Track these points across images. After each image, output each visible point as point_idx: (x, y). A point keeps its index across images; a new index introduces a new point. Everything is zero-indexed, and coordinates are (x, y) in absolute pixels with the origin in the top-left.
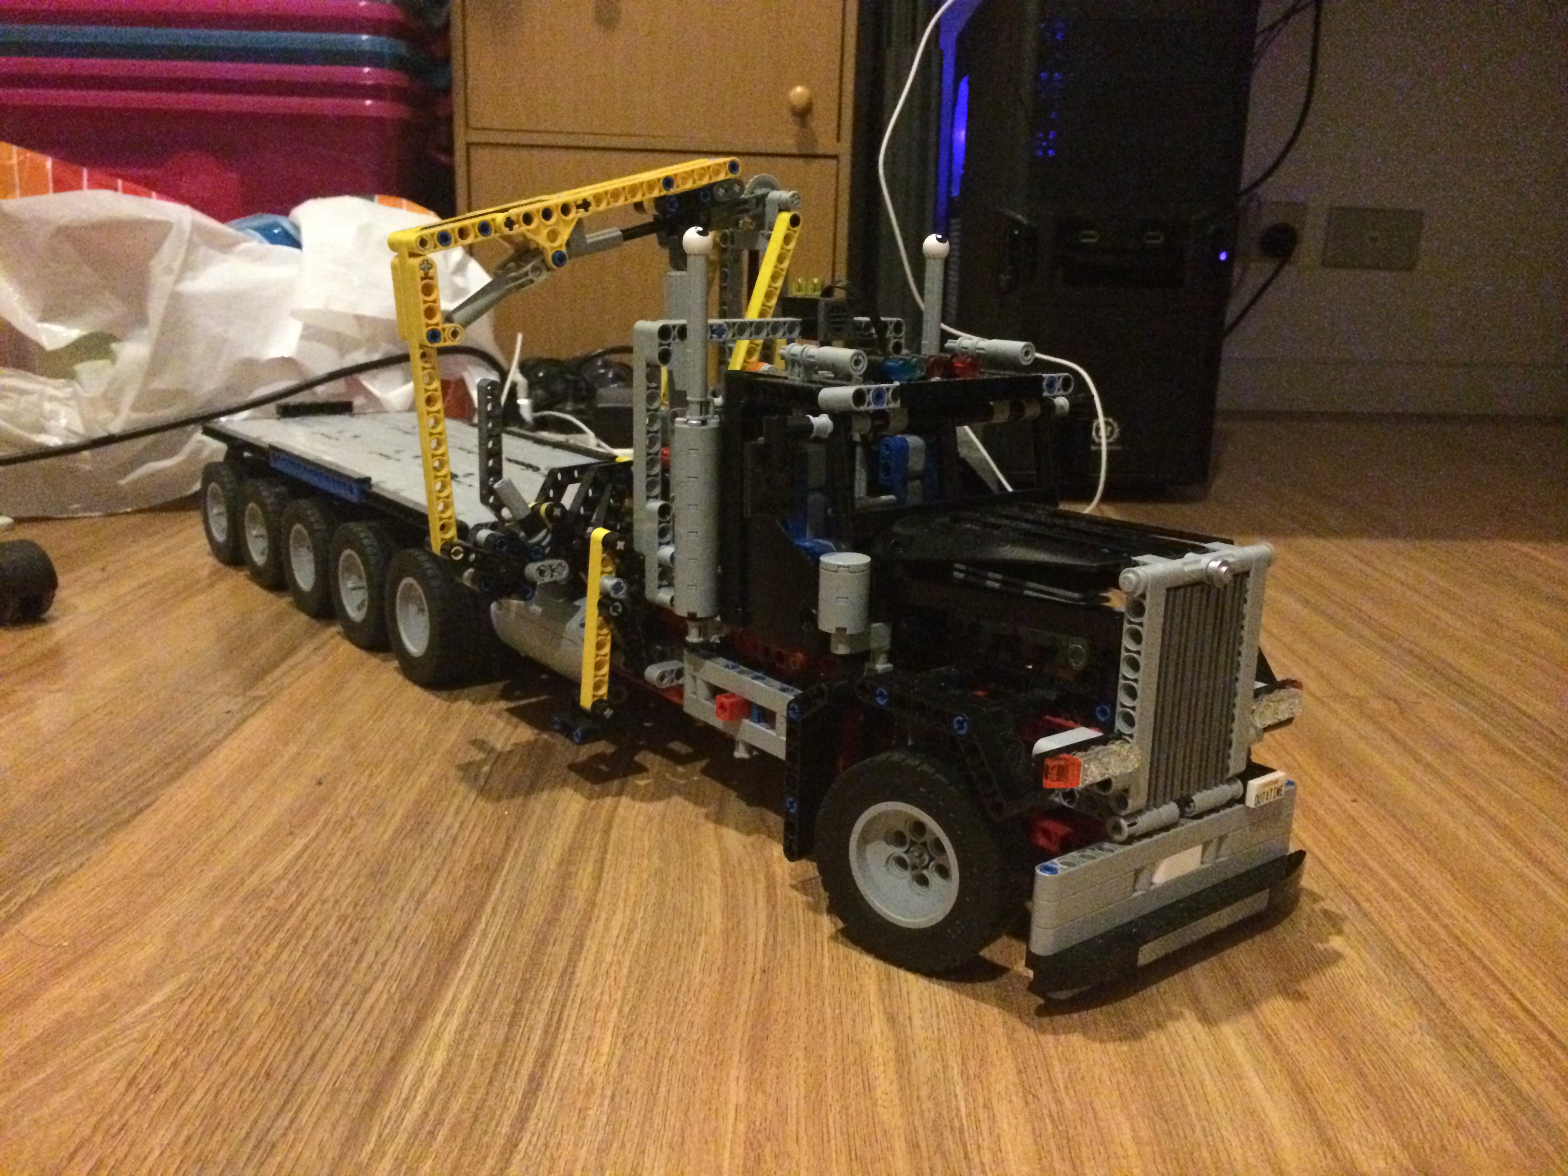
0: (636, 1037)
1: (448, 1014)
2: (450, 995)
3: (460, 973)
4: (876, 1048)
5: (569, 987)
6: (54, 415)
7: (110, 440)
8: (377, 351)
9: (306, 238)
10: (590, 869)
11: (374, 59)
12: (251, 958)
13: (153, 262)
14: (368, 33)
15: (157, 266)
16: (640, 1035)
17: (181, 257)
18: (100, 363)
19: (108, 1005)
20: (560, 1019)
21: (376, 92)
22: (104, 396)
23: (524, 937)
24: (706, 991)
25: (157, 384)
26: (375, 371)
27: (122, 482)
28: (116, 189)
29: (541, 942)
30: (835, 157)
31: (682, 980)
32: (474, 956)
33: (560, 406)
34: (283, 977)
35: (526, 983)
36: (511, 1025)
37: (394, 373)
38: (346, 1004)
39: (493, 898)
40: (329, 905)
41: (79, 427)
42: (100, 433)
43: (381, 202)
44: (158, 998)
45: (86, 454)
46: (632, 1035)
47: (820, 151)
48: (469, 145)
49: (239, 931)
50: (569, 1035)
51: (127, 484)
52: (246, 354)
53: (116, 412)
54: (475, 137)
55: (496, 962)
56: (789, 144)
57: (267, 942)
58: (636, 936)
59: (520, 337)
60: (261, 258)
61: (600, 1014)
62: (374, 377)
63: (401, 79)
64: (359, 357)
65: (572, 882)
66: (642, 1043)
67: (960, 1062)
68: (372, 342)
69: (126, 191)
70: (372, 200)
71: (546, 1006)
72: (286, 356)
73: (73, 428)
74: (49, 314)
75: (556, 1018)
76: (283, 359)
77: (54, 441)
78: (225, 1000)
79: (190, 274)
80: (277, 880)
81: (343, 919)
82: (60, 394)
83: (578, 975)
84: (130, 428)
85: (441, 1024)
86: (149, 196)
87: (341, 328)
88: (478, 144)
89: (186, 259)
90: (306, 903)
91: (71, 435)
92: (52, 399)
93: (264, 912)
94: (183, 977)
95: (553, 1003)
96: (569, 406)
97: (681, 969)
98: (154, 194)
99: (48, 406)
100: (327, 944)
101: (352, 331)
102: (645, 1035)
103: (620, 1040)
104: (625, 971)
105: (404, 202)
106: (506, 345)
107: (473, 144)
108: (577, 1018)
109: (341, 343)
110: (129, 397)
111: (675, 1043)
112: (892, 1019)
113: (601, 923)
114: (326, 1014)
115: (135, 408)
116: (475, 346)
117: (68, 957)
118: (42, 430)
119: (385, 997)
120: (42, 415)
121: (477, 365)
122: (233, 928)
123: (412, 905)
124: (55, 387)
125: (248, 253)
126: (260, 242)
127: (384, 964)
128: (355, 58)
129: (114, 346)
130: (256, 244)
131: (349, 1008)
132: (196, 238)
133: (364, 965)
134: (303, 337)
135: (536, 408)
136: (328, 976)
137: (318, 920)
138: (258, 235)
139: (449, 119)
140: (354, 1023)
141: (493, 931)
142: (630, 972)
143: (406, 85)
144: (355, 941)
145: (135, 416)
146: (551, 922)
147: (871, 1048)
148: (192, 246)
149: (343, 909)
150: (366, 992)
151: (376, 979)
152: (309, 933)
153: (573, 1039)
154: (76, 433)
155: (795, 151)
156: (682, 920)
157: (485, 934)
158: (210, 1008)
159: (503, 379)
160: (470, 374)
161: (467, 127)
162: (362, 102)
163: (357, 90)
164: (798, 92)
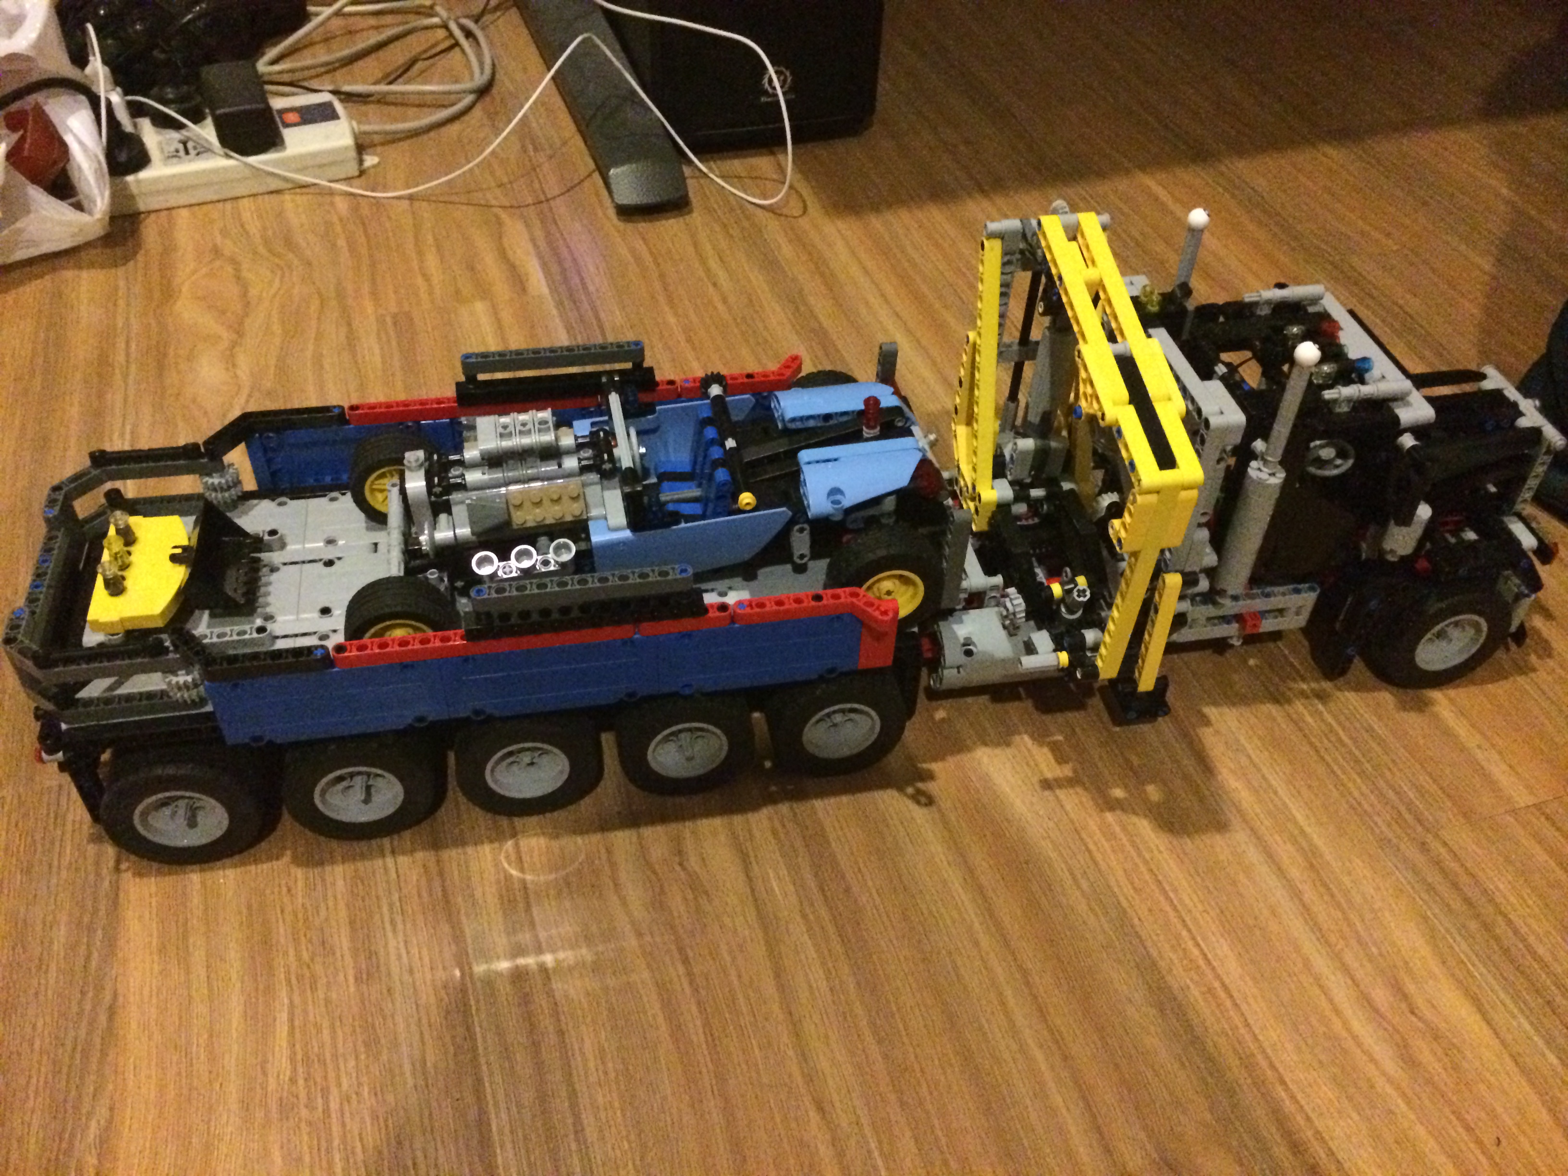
4: (820, 1146)
5: (587, 1149)
23: (529, 1097)
24: (685, 1119)
31: (664, 1112)
32: (501, 1134)
35: (554, 1156)
39: (481, 1050)
40: (354, 1099)
49: (300, 1162)
55: (521, 1136)
58: (610, 1065)
59: (90, 27)
122: (292, 1157)
127: (437, 1166)
142: (624, 1115)
146: (540, 1067)
147: (817, 1148)
149: (368, 1104)
156: (637, 1032)
159: (94, 101)
160: (54, 111)
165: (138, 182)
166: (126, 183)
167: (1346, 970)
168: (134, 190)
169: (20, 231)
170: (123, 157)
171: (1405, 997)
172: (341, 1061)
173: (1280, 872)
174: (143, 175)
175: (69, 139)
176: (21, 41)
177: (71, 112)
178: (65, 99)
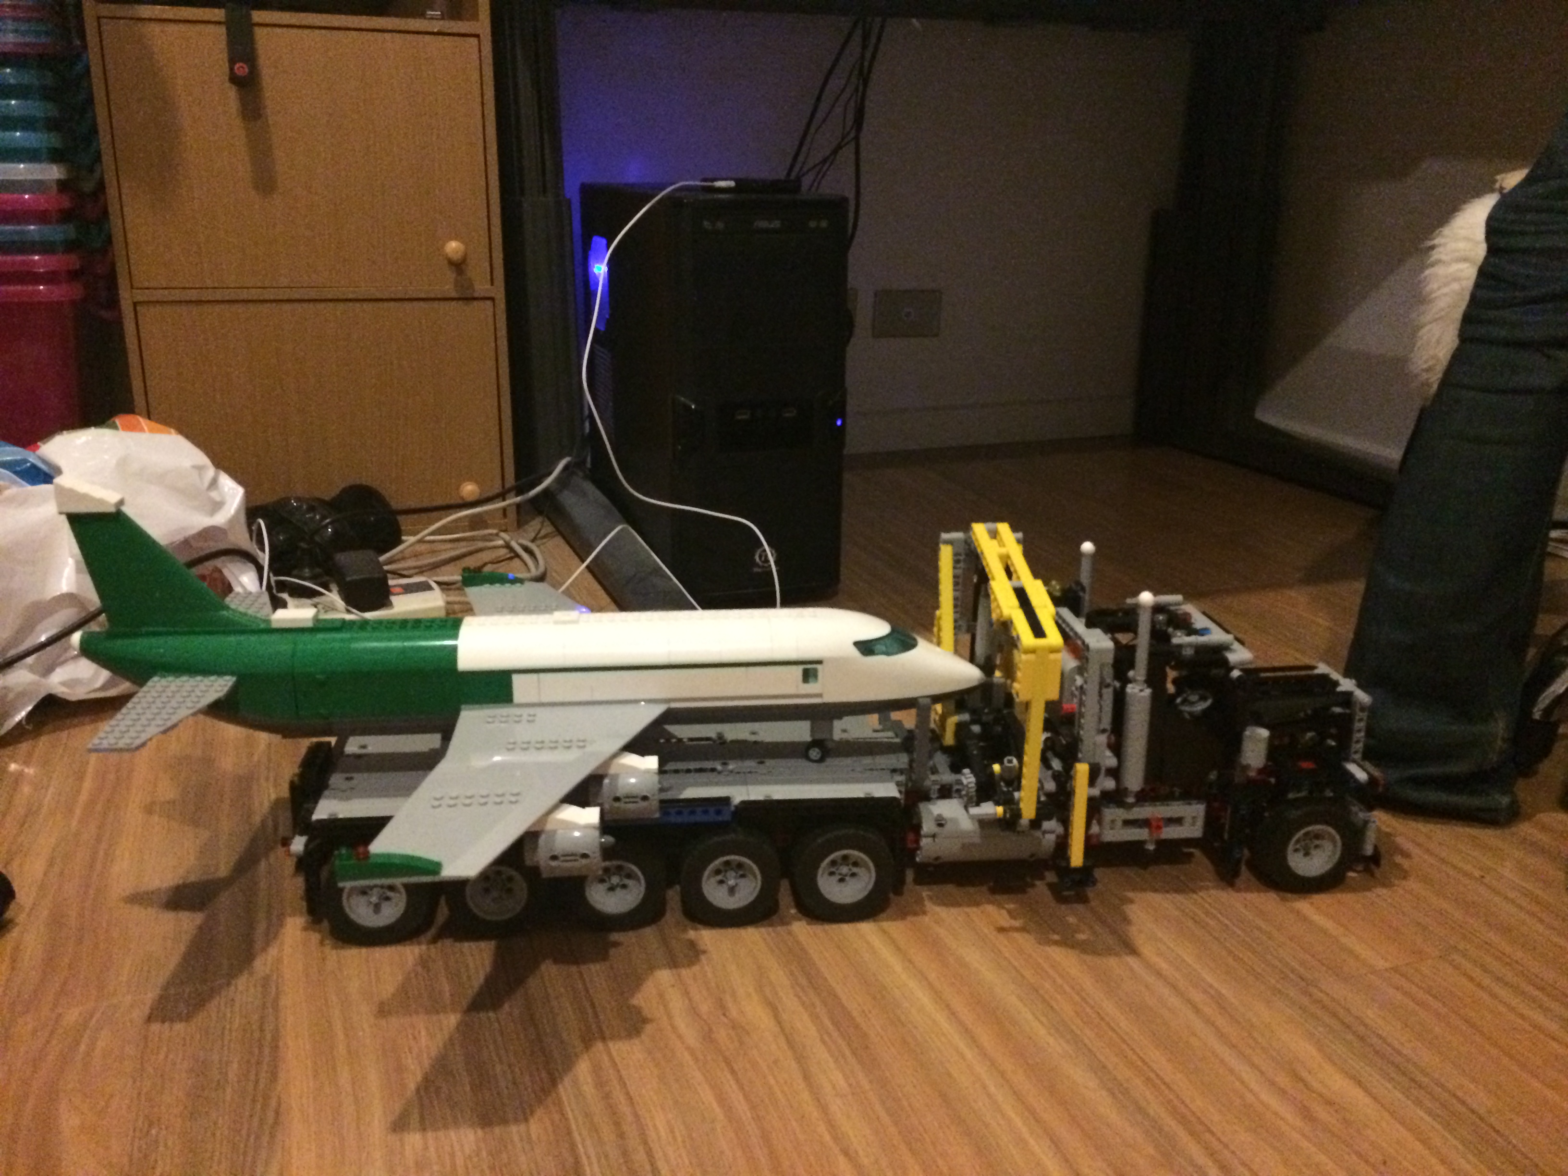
11: (45, 247)
21: (50, 278)
30: (492, 299)
43: (124, 427)
47: (476, 295)
54: (140, 296)
56: (449, 288)
58: (677, 1132)
63: (73, 261)
70: (116, 426)
72: (66, 590)
76: (66, 595)
88: (144, 302)
96: (307, 572)
105: (144, 424)
106: (256, 536)
107: (140, 303)
116: (233, 547)
125: (14, 501)
126: (17, 485)
128: (26, 247)
130: (19, 488)
143: (78, 266)
146: (621, 1136)
155: (454, 294)
160: (230, 571)
161: (132, 287)
162: (36, 288)
163: (30, 277)
164: (453, 247)
167: (1253, 1066)
171: (1302, 1080)
173: (1197, 1010)
176: (220, 519)
177: (242, 573)
178: (239, 564)
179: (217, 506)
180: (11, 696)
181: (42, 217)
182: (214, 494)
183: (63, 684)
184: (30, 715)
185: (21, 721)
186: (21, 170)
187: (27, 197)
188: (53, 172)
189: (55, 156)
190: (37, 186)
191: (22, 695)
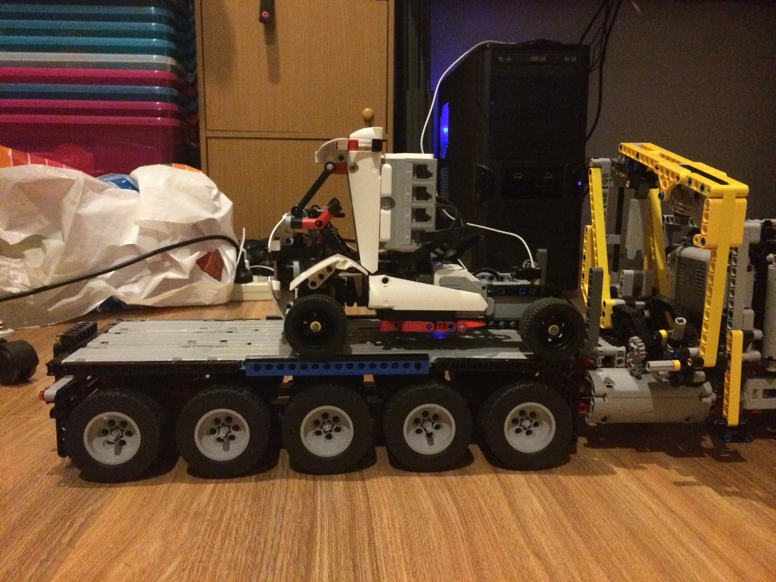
0: (418, 573)
1: (321, 568)
2: (318, 559)
3: (318, 547)
4: (536, 570)
5: (375, 550)
6: (15, 277)
7: (45, 288)
8: (176, 239)
9: (141, 186)
10: (360, 490)
11: (162, 98)
12: (210, 546)
13: (64, 200)
14: (158, 86)
15: (66, 201)
16: (420, 572)
17: (80, 197)
18: (36, 250)
19: (146, 576)
20: (377, 567)
21: (163, 114)
22: (42, 266)
23: (343, 527)
24: (443, 548)
25: (69, 260)
26: (176, 249)
27: (50, 310)
28: (45, 164)
29: (352, 529)
30: (386, 140)
31: (428, 542)
32: (321, 538)
33: (263, 263)
34: (230, 555)
35: (353, 550)
36: (354, 571)
37: (185, 250)
38: (267, 567)
39: (319, 508)
40: (239, 516)
41: (28, 283)
42: (40, 286)
43: (175, 167)
44: (170, 570)
45: (32, 296)
46: (416, 572)
48: (207, 138)
49: (197, 533)
50: (385, 575)
51: (53, 311)
52: (112, 243)
53: (47, 275)
54: (210, 134)
55: (334, 540)
57: (214, 538)
58: (396, 522)
59: (244, 229)
60: (117, 196)
61: (396, 562)
62: (176, 252)
63: (175, 107)
64: (168, 243)
65: (354, 497)
66: (422, 576)
67: (578, 573)
68: (174, 235)
69: (50, 164)
70: (171, 166)
71: (367, 560)
72: (132, 243)
73: (25, 283)
74: (10, 227)
75: (375, 566)
76: (131, 245)
77: (15, 290)
78: (205, 569)
79: (84, 205)
80: (207, 505)
81: (248, 523)
82: (18, 266)
83: (377, 544)
84: (55, 282)
85: (320, 573)
86: (62, 167)
87: (160, 229)
88: (211, 137)
89: (81, 198)
90: (226, 516)
91: (23, 286)
92: (14, 269)
93: (206, 523)
94: (179, 559)
95: (371, 559)
97: (426, 538)
98: (64, 166)
99: (12, 273)
100: (246, 536)
101: (163, 229)
102: (422, 572)
103: (411, 575)
104: (399, 541)
105: (186, 166)
106: (239, 234)
107: (209, 137)
108: (386, 566)
109: (159, 236)
110: (53, 267)
111: (438, 574)
112: (538, 555)
113: (377, 517)
114: (260, 572)
115: (56, 273)
116: (224, 235)
117: (114, 552)
118: (10, 285)
119: (286, 562)
120: (9, 277)
121: (225, 244)
122: (194, 532)
123: (280, 514)
124: (16, 263)
125: (111, 194)
126: (115, 187)
127: (278, 544)
128: (153, 97)
129: (44, 241)
130: (114, 189)
131: (270, 568)
132: (86, 187)
133: (268, 546)
134: (140, 234)
135: (251, 264)
136: (253, 552)
137: (236, 526)
138: (114, 184)
139: (197, 126)
140: (276, 576)
141: (326, 524)
142: (402, 542)
143: (177, 110)
144: (259, 534)
145: (56, 276)
146: (353, 518)
147: (534, 571)
148: (84, 192)
149: (246, 519)
150: (275, 560)
151: (277, 553)
152: (234, 532)
153: (388, 576)
154: (28, 287)
156: (416, 513)
157: (322, 527)
158: (199, 574)
159: (238, 250)
160: (222, 249)
161: (206, 129)
162: (156, 119)
163: (154, 113)
164: (367, 111)
165: (246, 286)
166: (241, 287)
168: (244, 290)
169: (194, 288)
170: (243, 275)
172: (236, 504)
174: (249, 284)
175: (225, 259)
176: (218, 216)
177: (228, 249)
178: (227, 246)
179: (217, 209)
180: (93, 293)
181: (161, 82)
182: (216, 203)
183: (124, 293)
184: (102, 305)
185: (96, 308)
186: (154, 58)
187: (156, 71)
188: (169, 61)
189: (170, 53)
190: (162, 67)
191: (99, 294)
